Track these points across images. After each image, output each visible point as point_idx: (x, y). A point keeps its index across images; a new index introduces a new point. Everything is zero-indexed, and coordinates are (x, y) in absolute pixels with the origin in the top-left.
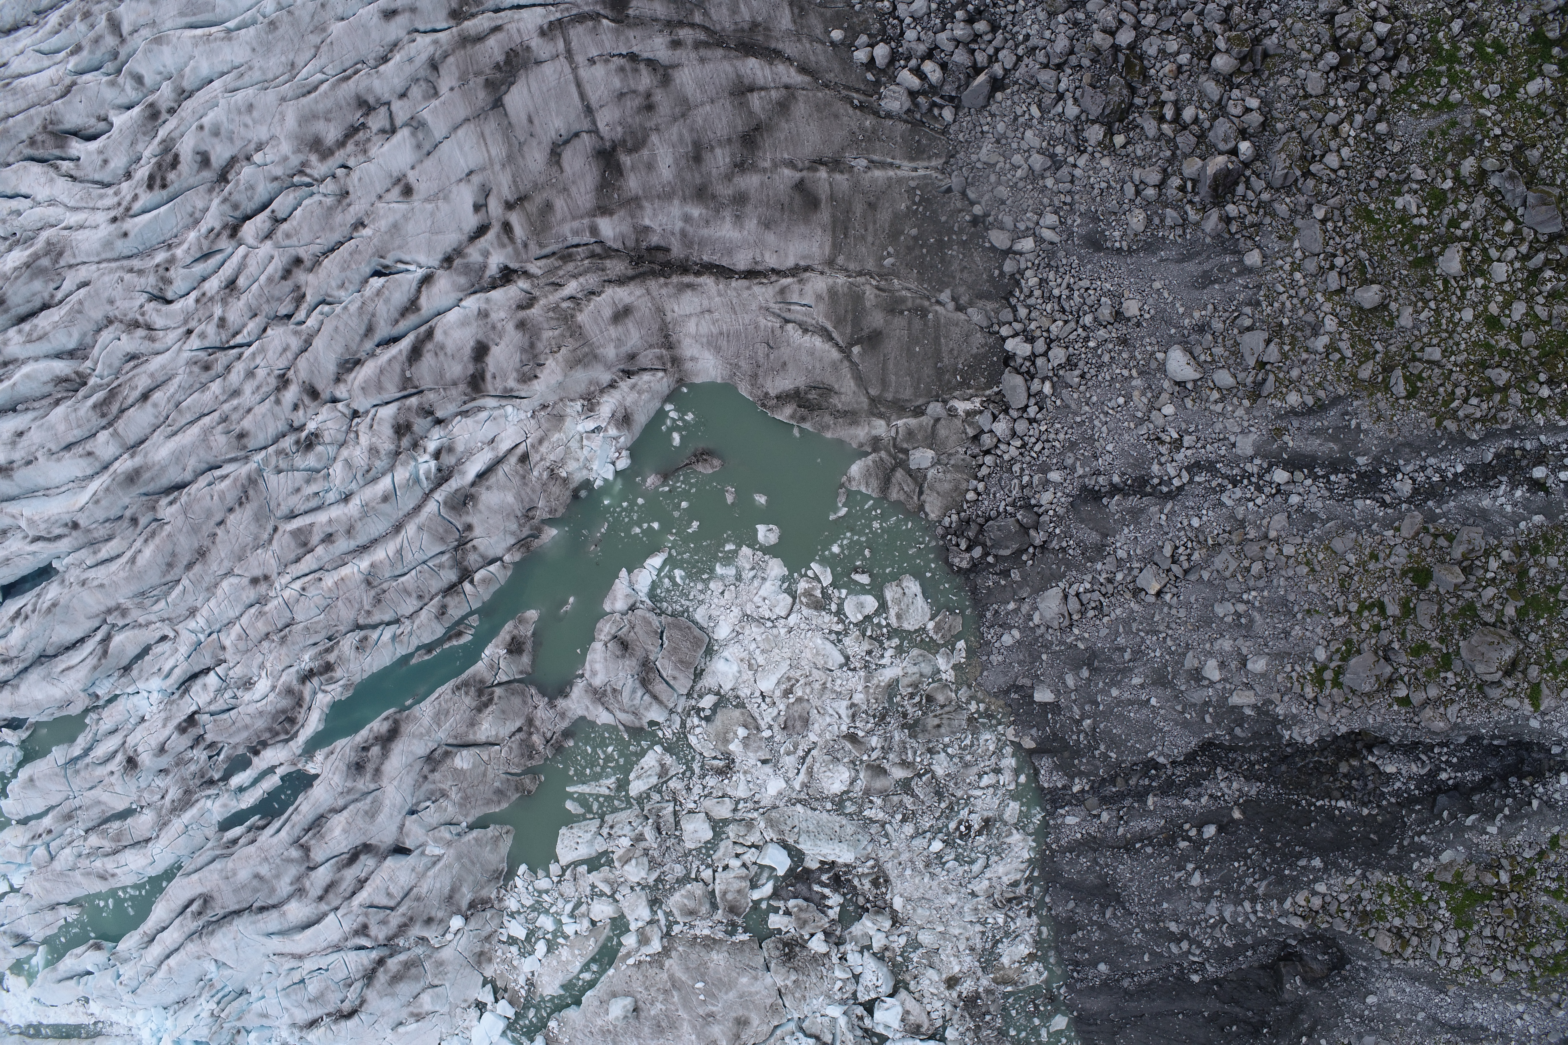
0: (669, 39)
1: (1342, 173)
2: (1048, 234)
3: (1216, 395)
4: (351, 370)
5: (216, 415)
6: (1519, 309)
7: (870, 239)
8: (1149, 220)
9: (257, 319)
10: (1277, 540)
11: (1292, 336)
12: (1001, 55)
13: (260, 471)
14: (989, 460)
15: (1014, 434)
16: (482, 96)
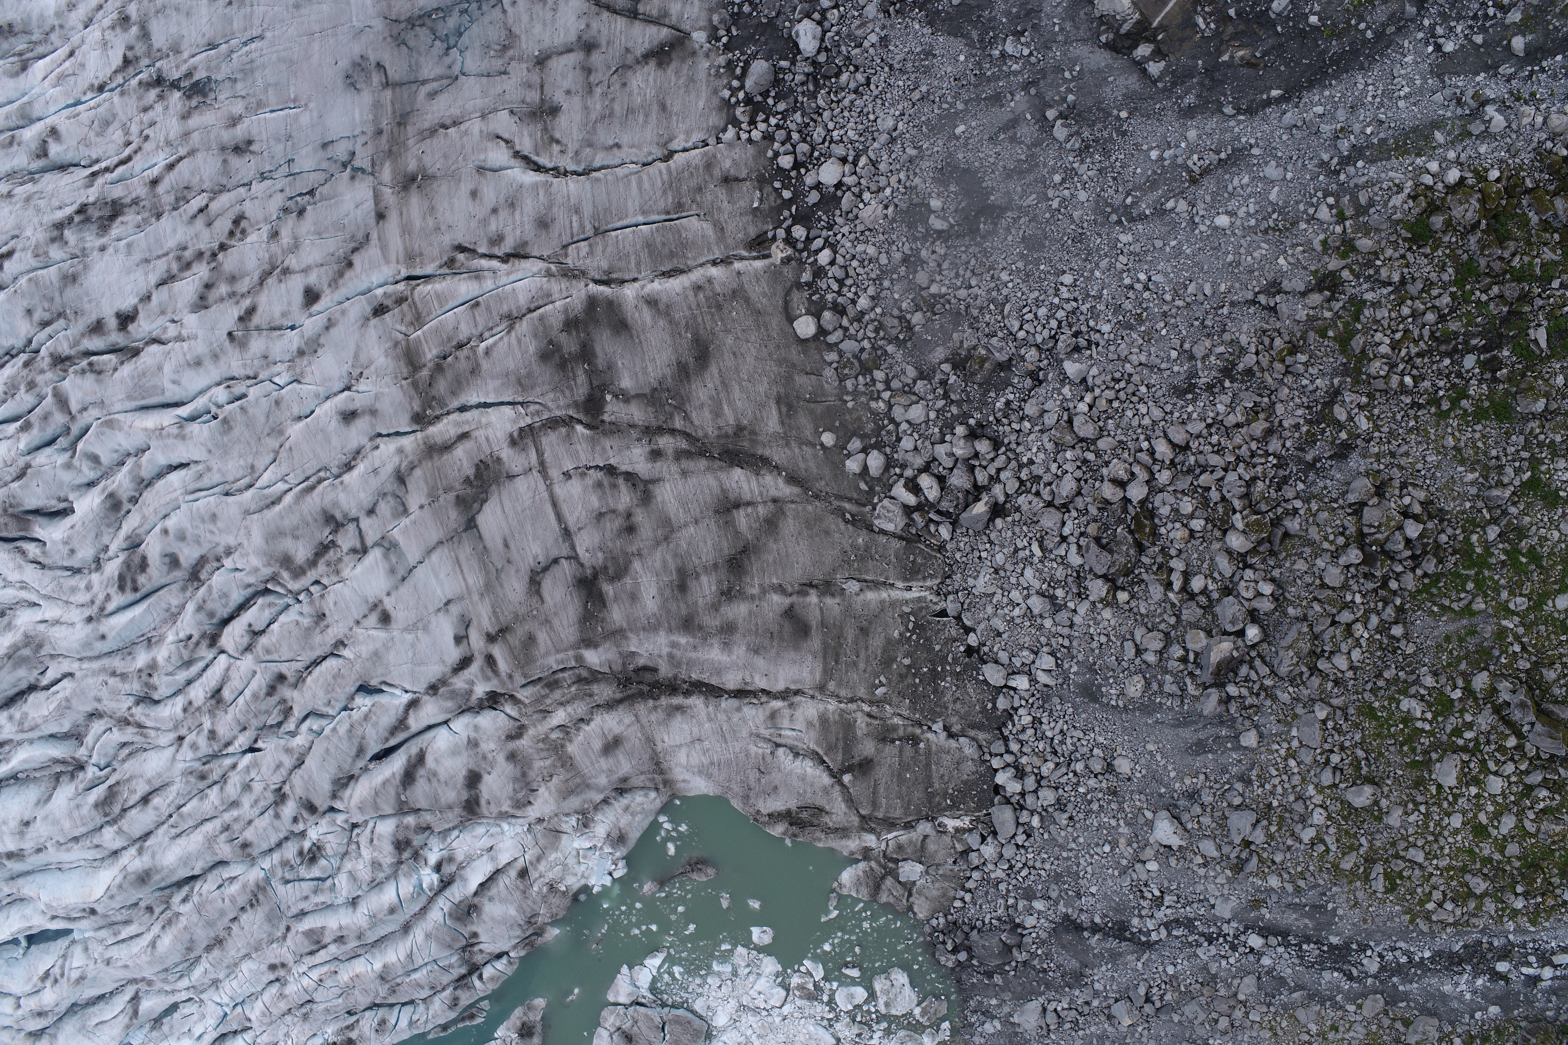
0: (648, 449)
1: (1350, 674)
2: (1043, 678)
3: (1200, 861)
4: (345, 786)
5: (217, 824)
6: (1508, 823)
7: (862, 666)
8: (1148, 684)
9: (247, 733)
10: (1244, 1003)
11: (1281, 817)
12: (1003, 476)
13: (267, 880)
14: (976, 875)
15: (1001, 856)
16: (454, 515)
